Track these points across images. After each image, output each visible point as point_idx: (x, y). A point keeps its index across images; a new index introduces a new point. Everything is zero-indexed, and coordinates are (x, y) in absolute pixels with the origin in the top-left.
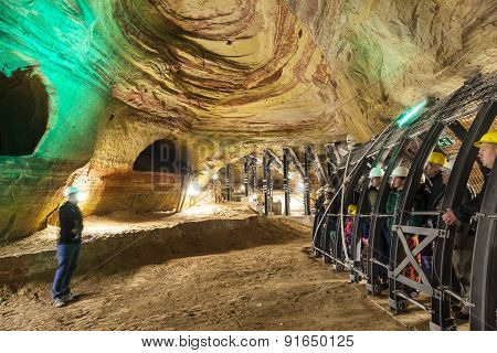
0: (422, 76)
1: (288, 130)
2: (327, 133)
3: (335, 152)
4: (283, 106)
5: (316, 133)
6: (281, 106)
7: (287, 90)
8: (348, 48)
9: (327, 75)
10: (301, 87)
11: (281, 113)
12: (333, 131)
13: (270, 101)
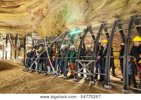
0: (78, 23)
1: (11, 27)
2: (26, 31)
3: (27, 38)
4: (15, 18)
5: (22, 30)
6: (14, 18)
7: (19, 13)
8: (62, 9)
9: (42, 13)
10: (26, 14)
11: (12, 20)
12: (28, 31)
13: (10, 15)
